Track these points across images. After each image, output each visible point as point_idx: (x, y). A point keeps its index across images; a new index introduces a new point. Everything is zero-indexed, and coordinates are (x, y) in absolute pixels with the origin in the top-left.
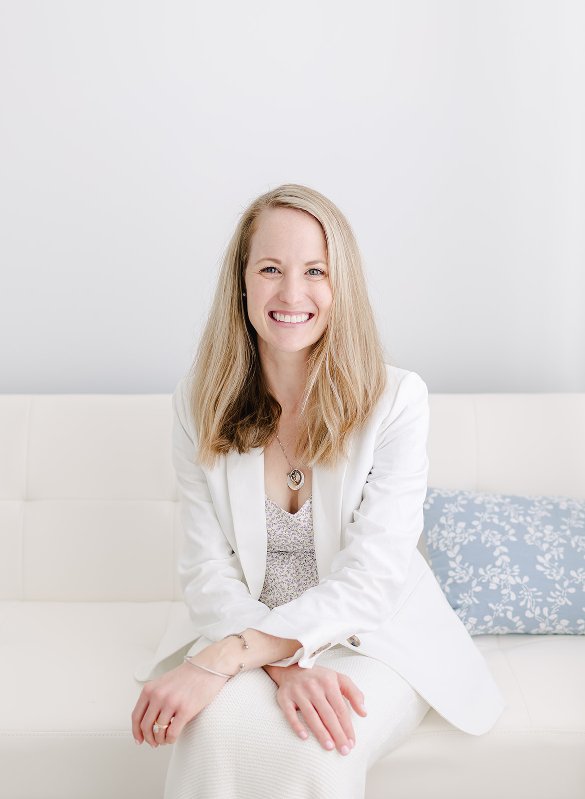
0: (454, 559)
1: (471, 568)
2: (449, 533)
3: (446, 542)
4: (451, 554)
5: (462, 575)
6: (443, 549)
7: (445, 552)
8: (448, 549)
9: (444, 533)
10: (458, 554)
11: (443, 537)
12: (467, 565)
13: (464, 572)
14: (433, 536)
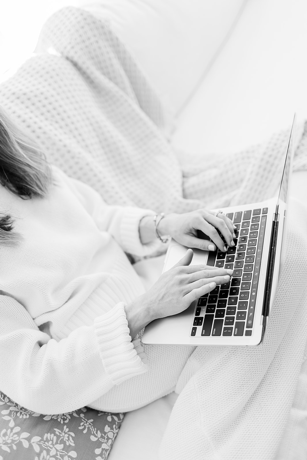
0: (29, 439)
1: (8, 450)
2: (57, 450)
3: (50, 442)
4: (36, 439)
5: (7, 437)
6: (48, 436)
7: (42, 436)
8: (42, 440)
9: (60, 447)
10: (31, 446)
11: (57, 443)
12: (15, 447)
13: (9, 441)
14: (67, 435)
